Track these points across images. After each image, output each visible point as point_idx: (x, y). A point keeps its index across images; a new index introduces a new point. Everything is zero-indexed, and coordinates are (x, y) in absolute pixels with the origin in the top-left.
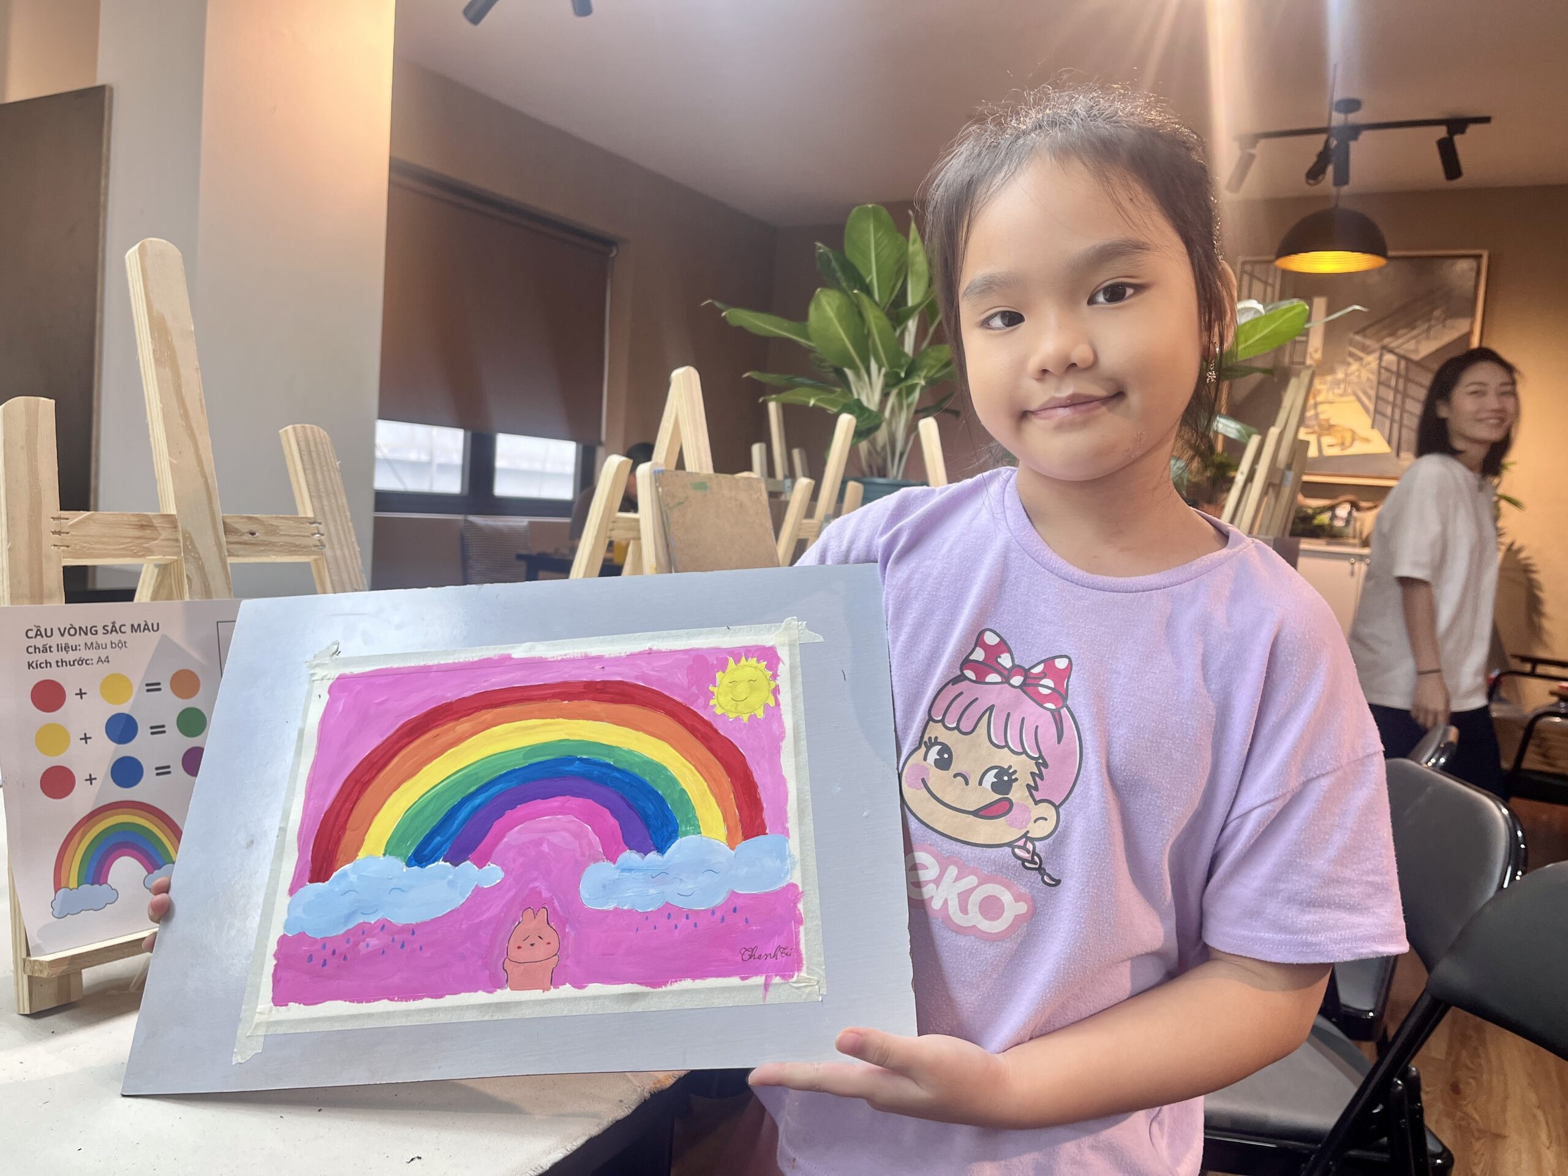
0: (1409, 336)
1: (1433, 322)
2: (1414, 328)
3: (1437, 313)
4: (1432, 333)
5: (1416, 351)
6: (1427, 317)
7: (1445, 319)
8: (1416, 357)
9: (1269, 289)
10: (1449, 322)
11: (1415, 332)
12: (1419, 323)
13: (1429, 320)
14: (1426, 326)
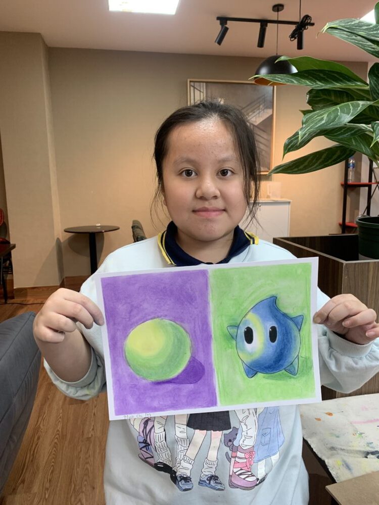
0: (253, 115)
1: (260, 110)
2: (254, 112)
3: (261, 106)
4: (260, 114)
5: (255, 122)
6: (258, 108)
7: (264, 110)
8: (256, 124)
9: (202, 94)
10: (265, 110)
11: (255, 114)
12: (255, 111)
13: (259, 109)
14: (258, 111)
